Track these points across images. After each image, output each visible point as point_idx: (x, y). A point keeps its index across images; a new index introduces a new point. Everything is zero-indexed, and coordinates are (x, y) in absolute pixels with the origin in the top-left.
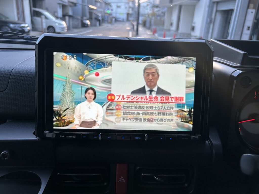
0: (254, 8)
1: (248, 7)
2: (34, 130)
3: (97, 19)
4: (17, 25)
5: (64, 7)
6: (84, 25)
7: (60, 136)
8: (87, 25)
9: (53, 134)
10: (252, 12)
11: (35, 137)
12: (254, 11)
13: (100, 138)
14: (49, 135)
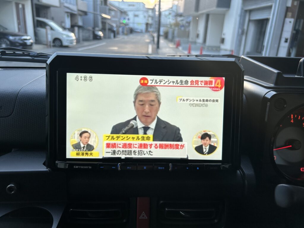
0: (292, 17)
1: (286, 16)
2: (44, 160)
3: (111, 30)
4: (17, 38)
5: (72, 16)
6: (96, 38)
7: (74, 166)
8: (100, 37)
9: (65, 165)
10: (290, 22)
11: (46, 167)
12: (292, 20)
13: (119, 169)
14: (61, 165)
